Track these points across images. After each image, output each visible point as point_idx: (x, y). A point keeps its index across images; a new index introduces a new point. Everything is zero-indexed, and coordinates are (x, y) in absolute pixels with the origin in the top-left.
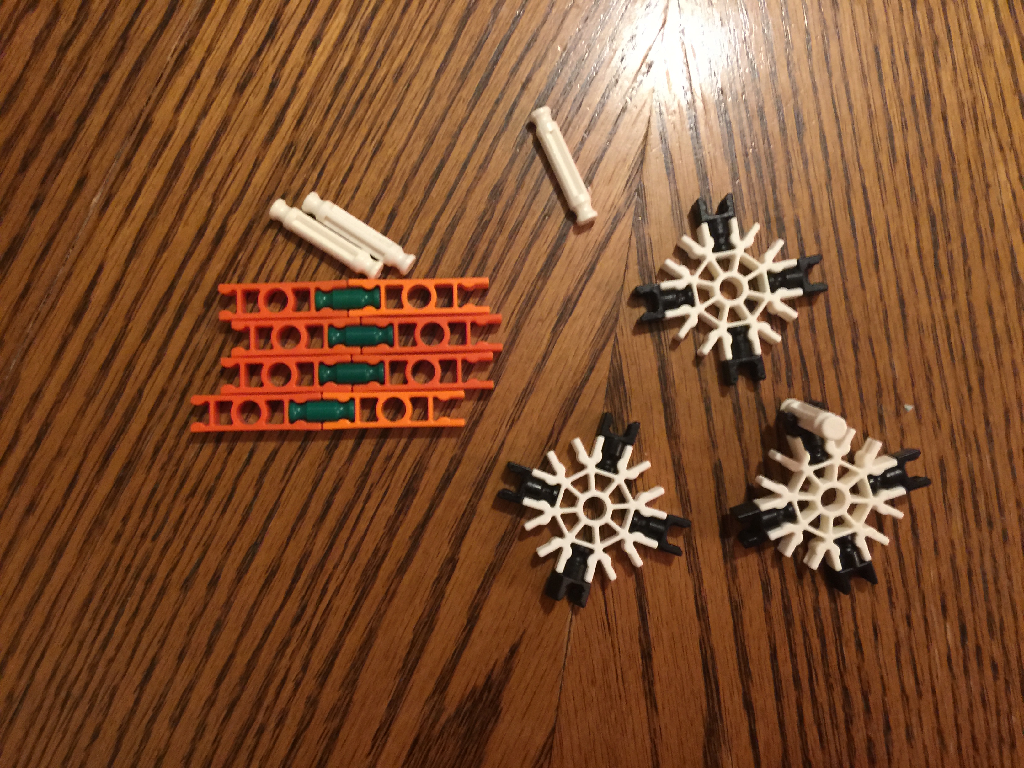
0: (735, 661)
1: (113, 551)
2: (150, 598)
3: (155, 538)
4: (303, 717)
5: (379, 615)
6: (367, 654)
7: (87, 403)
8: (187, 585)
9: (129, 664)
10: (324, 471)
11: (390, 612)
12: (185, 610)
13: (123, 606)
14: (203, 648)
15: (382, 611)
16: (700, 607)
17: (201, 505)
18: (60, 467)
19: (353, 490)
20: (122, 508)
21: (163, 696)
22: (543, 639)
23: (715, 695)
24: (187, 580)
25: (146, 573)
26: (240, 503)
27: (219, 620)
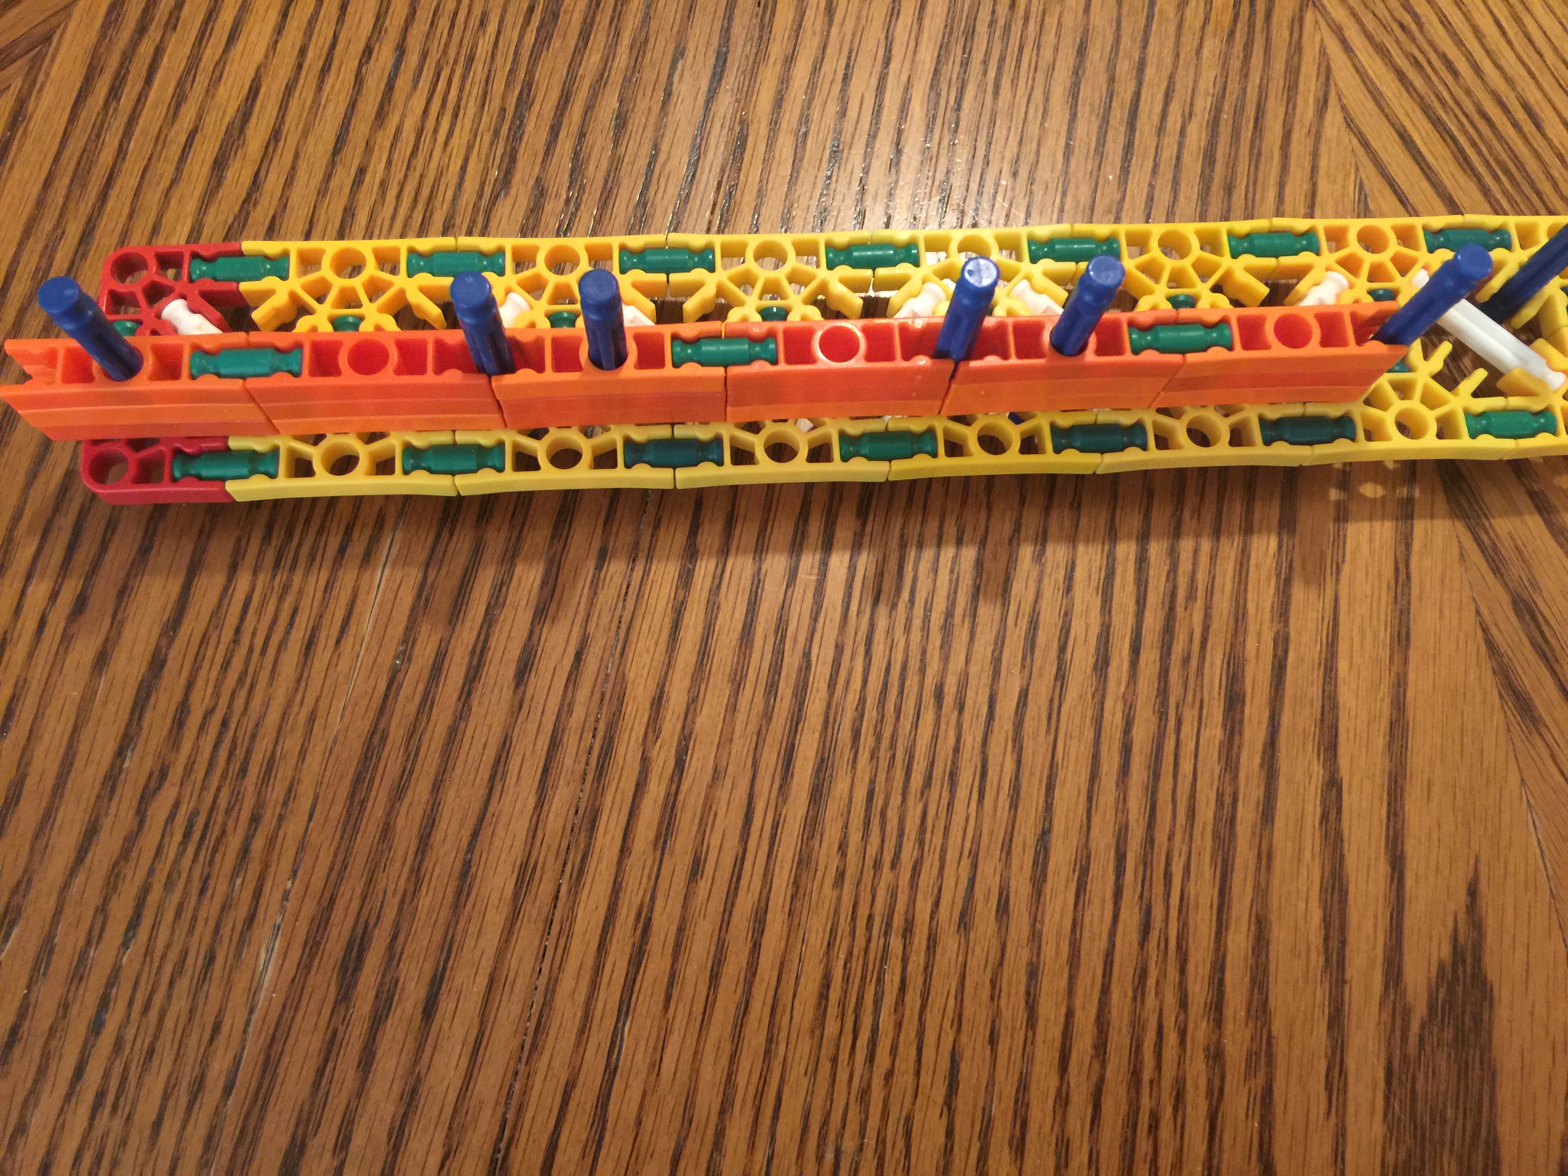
1: (839, 899)
2: (917, 959)
3: (894, 865)
4: (1210, 1081)
5: (1262, 892)
6: (1267, 957)
7: (736, 693)
8: (965, 921)
9: (918, 1073)
10: (1103, 703)
11: (1276, 882)
12: (976, 962)
13: (880, 981)
14: (1022, 1015)
15: (1263, 885)
17: (946, 795)
18: (723, 794)
19: (1154, 719)
20: (832, 832)
21: (986, 1110)
22: (1506, 862)
24: (963, 915)
25: (898, 921)
27: (1030, 963)
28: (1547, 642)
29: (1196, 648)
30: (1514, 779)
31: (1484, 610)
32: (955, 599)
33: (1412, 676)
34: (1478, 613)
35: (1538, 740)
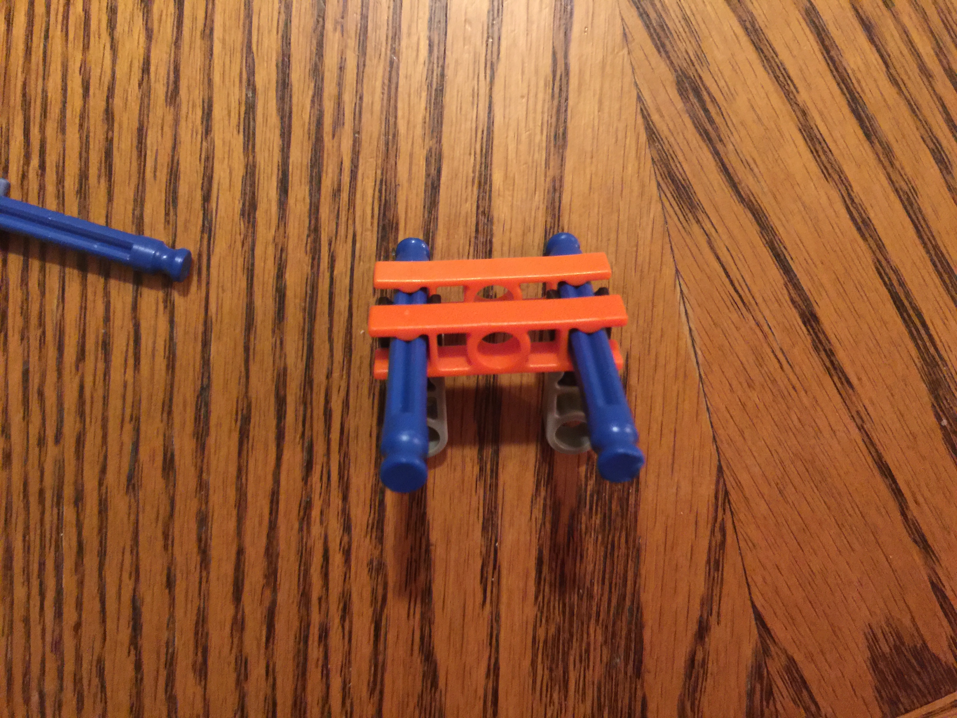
0: (934, 276)
1: (9, 480)
2: (91, 522)
4: (373, 591)
8: (133, 484)
10: (253, 250)
13: (58, 547)
14: (195, 558)
16: (859, 221)
17: (101, 365)
19: (307, 259)
21: (170, 644)
22: (657, 354)
23: (922, 332)
24: (130, 478)
25: (68, 492)
26: (154, 343)
27: (199, 511)
28: (711, 121)
29: (346, 178)
30: (669, 271)
31: (646, 95)
32: (87, 159)
33: (568, 179)
34: (639, 98)
35: (695, 228)
